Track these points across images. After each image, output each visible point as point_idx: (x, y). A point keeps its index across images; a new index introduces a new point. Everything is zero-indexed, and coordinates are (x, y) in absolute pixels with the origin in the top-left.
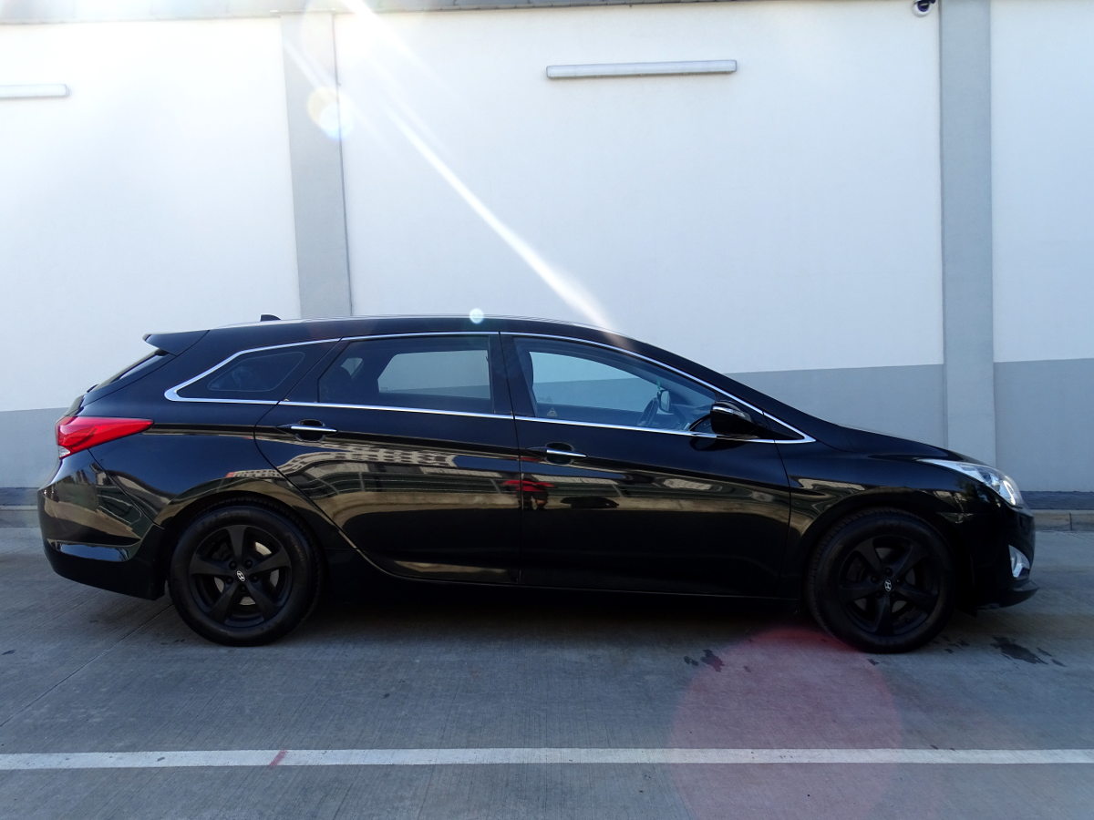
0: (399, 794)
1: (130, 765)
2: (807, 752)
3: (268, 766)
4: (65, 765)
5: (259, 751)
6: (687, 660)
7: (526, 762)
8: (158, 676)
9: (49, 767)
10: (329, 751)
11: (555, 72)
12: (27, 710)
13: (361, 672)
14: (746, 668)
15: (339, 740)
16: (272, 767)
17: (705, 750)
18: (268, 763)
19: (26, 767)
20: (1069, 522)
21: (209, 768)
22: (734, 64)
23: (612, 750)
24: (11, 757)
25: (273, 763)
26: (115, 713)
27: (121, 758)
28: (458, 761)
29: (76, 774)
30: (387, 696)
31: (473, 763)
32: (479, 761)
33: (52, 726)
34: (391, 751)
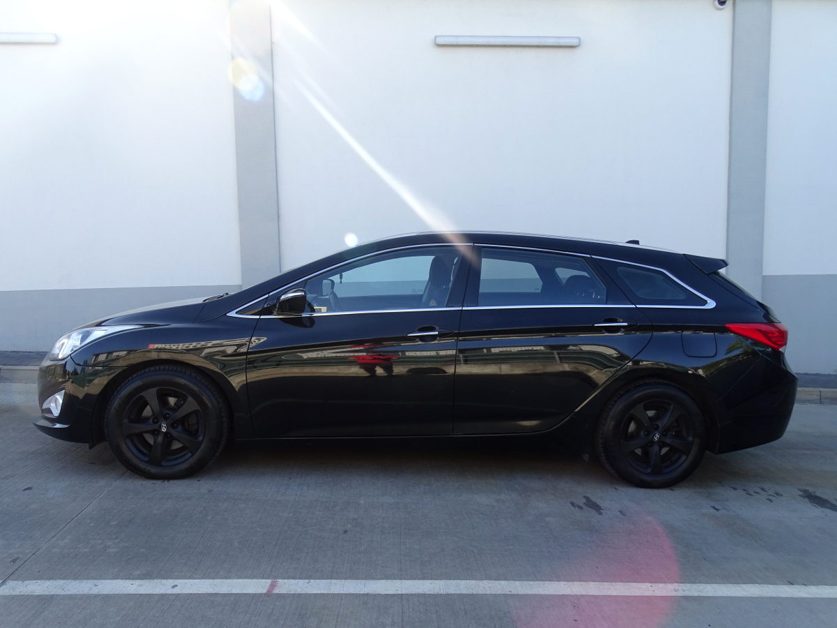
0: (380, 620)
1: (150, 592)
2: (694, 586)
3: (265, 594)
4: (95, 591)
5: (254, 580)
6: (573, 504)
7: (475, 593)
8: (155, 512)
9: (81, 593)
10: (312, 581)
11: (440, 41)
12: (53, 540)
13: (319, 511)
14: (621, 512)
15: (317, 570)
16: (269, 594)
17: (613, 583)
18: (265, 591)
19: (62, 593)
20: (819, 397)
21: (216, 594)
22: (578, 41)
23: (541, 582)
24: (48, 583)
25: (268, 591)
26: (127, 544)
27: (141, 585)
28: (420, 591)
29: (106, 598)
30: (346, 532)
31: (432, 593)
32: (436, 591)
33: (77, 555)
34: (364, 581)
